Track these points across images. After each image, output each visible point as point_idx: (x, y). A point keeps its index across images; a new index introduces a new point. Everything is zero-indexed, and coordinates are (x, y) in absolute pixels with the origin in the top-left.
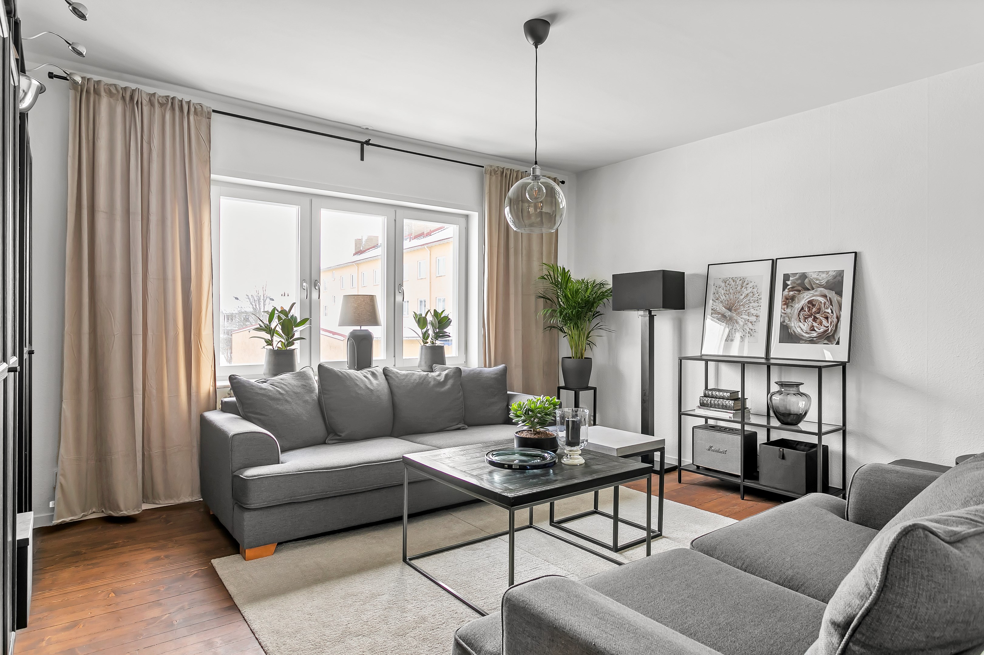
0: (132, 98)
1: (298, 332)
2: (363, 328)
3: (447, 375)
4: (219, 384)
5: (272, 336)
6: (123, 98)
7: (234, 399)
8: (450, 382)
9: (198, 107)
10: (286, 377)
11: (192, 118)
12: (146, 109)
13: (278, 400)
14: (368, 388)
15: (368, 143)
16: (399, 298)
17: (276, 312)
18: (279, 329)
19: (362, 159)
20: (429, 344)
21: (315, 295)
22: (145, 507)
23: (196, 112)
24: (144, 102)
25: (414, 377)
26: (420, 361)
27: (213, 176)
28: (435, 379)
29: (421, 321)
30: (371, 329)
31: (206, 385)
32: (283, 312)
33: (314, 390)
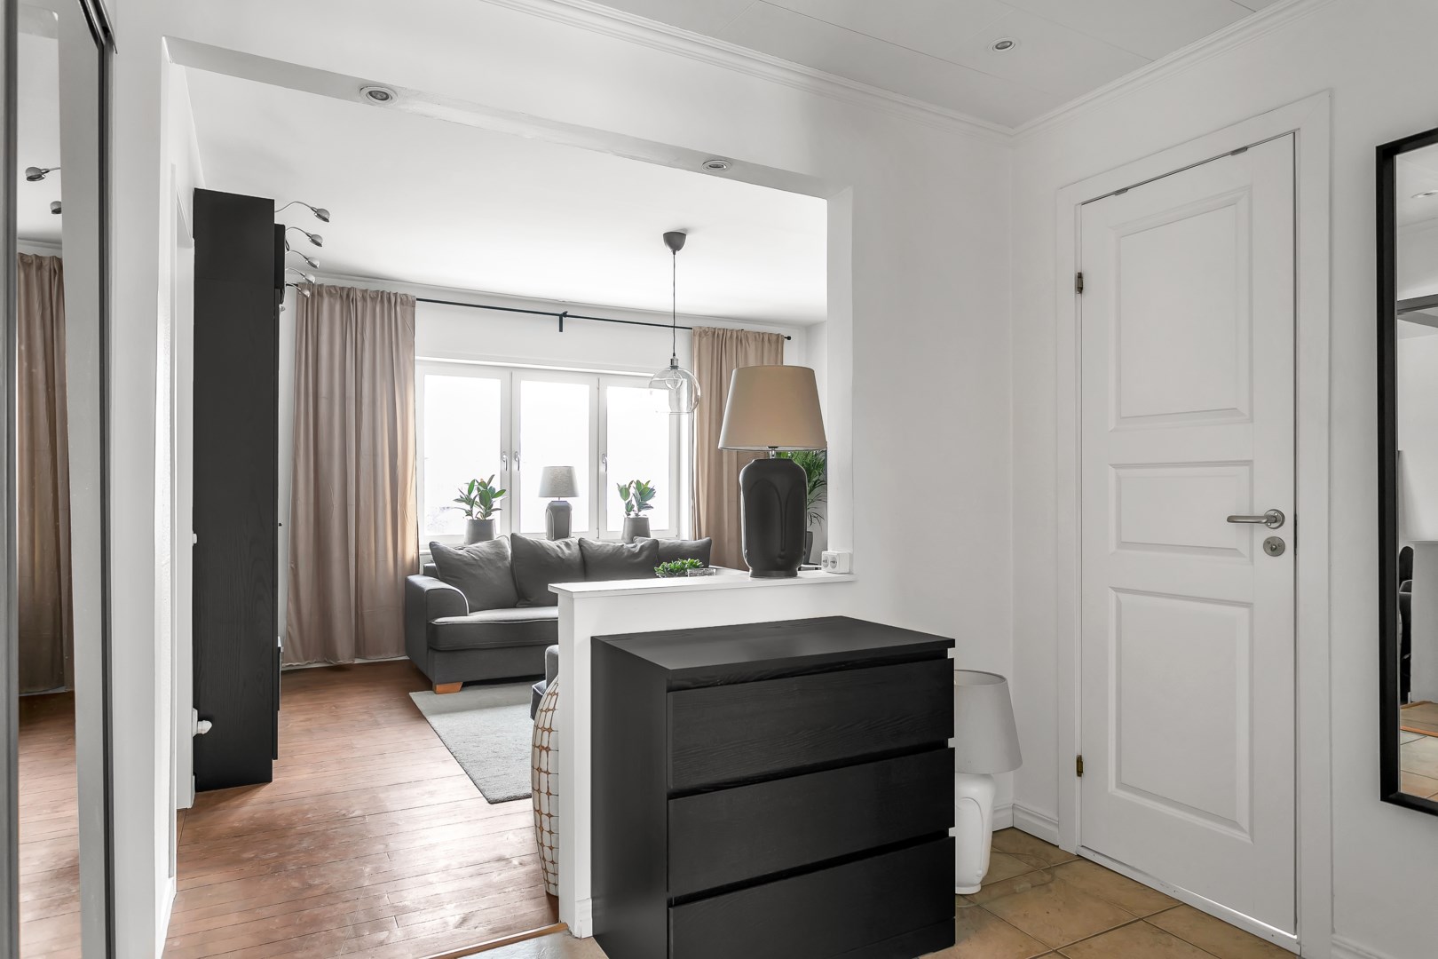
0: (348, 296)
1: (496, 502)
2: (562, 499)
3: (642, 547)
4: (421, 551)
5: (472, 507)
6: (341, 297)
7: (434, 565)
8: (645, 554)
9: (404, 297)
10: (483, 545)
11: (398, 308)
12: (359, 304)
13: (473, 565)
14: (559, 557)
15: (565, 315)
16: (602, 469)
17: (476, 483)
18: (477, 499)
19: (561, 330)
20: (633, 515)
21: (515, 467)
22: (357, 661)
23: (402, 303)
24: (358, 298)
25: (608, 548)
26: (623, 534)
27: (416, 358)
28: (629, 550)
29: (624, 492)
30: (570, 500)
31: (410, 553)
32: (482, 484)
33: (508, 557)
